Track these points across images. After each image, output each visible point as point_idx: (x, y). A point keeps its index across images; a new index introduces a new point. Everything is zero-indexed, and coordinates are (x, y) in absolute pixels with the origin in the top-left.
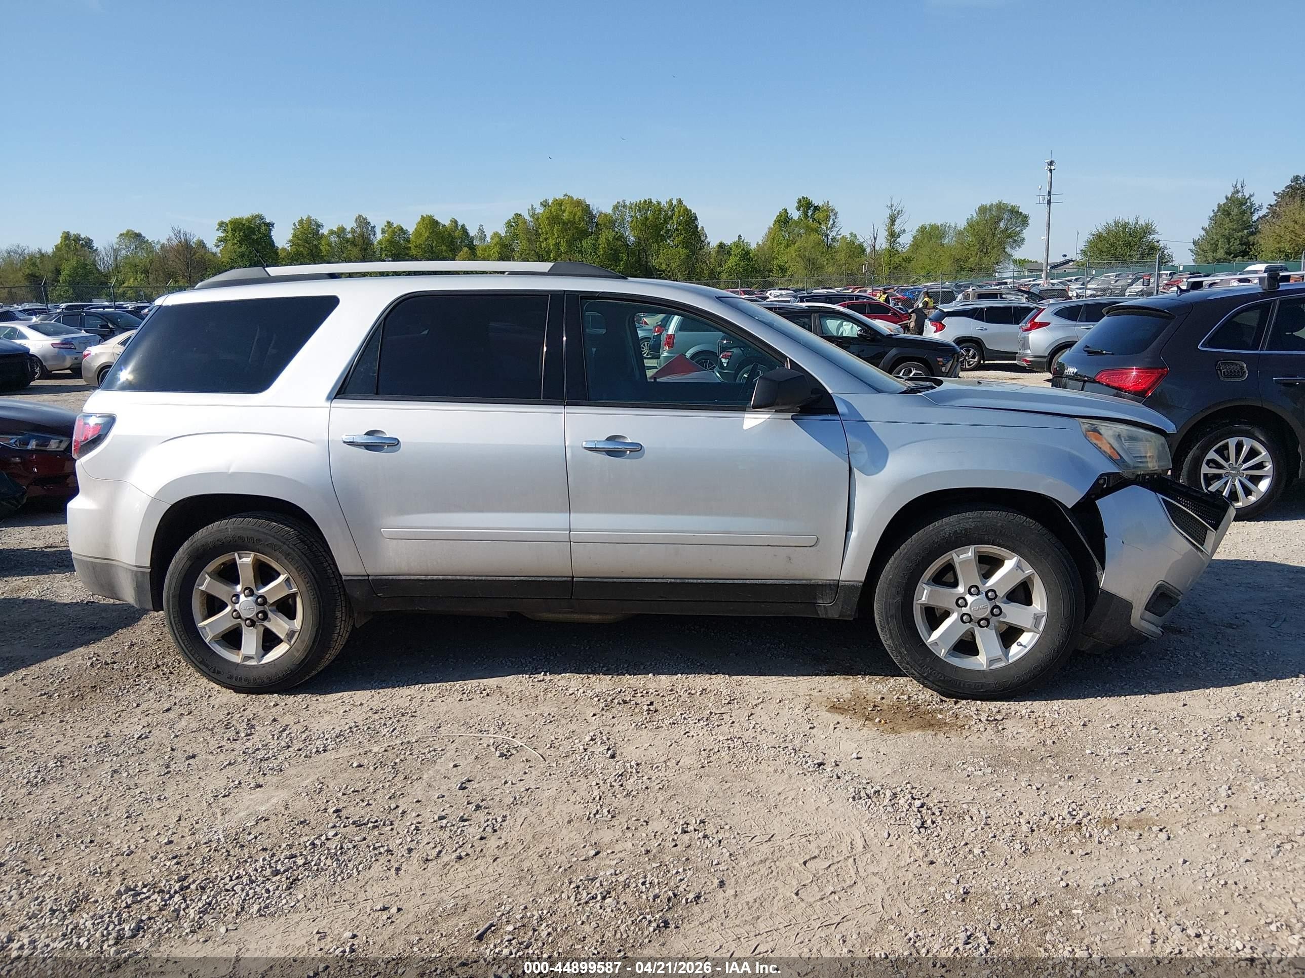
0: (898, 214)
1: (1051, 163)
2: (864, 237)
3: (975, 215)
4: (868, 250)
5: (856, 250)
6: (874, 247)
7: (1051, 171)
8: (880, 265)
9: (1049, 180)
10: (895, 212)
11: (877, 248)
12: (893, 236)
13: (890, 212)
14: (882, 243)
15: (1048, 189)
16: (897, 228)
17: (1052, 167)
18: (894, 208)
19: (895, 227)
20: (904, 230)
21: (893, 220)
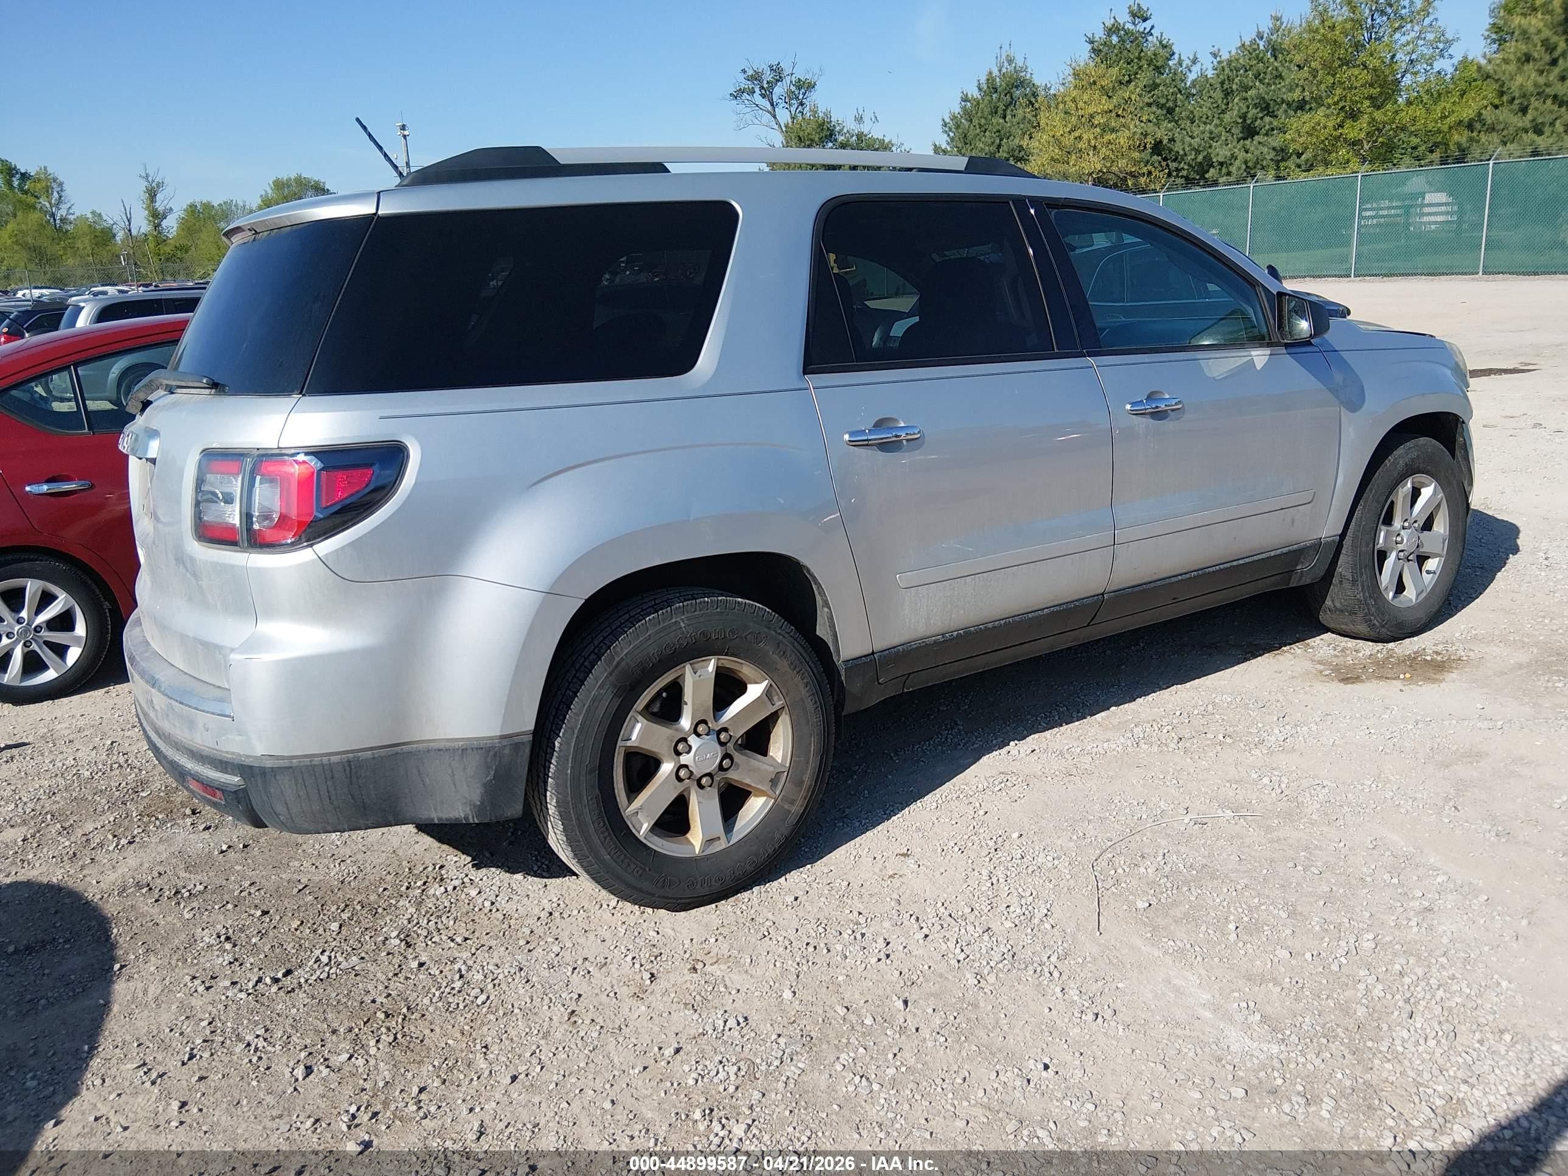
0: (158, 187)
1: (403, 128)
2: (112, 216)
3: (270, 191)
4: (120, 236)
5: (103, 237)
6: (130, 231)
7: (405, 137)
8: (145, 255)
9: (404, 148)
10: (154, 184)
11: (134, 232)
12: (157, 217)
13: (146, 184)
14: (141, 224)
15: (405, 160)
16: (160, 206)
17: (406, 133)
18: (150, 179)
19: (157, 204)
20: (171, 209)
21: (152, 194)
